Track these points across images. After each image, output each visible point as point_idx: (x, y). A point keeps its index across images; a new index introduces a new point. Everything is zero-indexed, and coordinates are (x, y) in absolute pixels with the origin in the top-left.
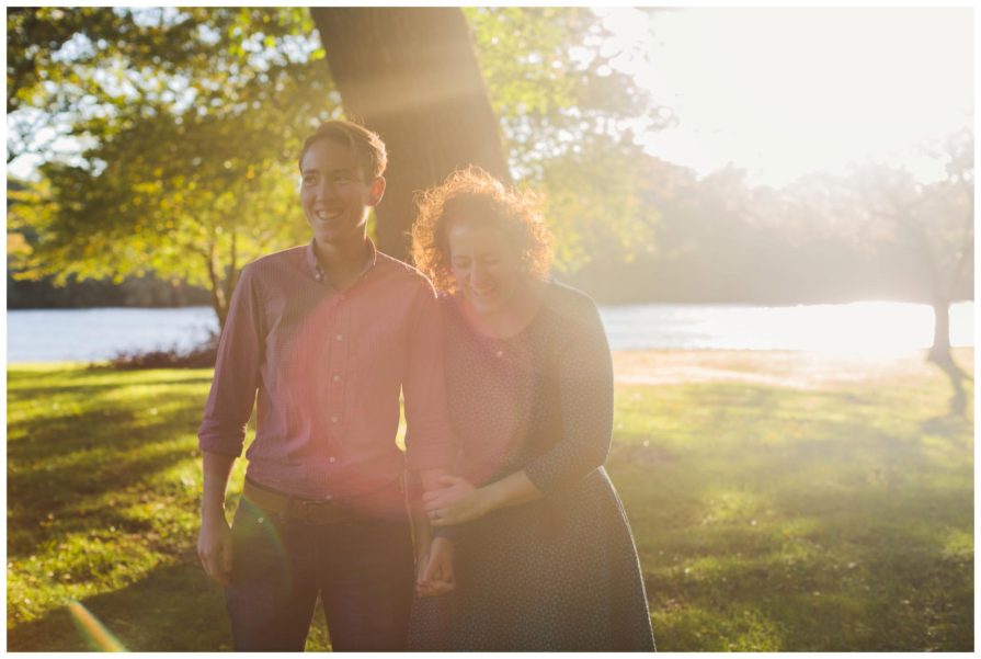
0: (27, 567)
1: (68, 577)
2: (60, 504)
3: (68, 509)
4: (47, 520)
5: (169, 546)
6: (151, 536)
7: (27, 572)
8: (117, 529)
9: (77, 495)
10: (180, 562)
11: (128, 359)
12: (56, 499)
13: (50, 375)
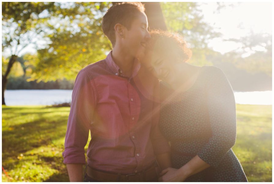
0: (10, 174)
1: (23, 178)
2: (25, 151)
3: (28, 153)
4: (20, 156)
5: (58, 167)
6: (53, 163)
7: (10, 176)
8: (42, 160)
9: (32, 148)
10: (61, 173)
11: (57, 104)
12: (25, 149)
13: (31, 109)
